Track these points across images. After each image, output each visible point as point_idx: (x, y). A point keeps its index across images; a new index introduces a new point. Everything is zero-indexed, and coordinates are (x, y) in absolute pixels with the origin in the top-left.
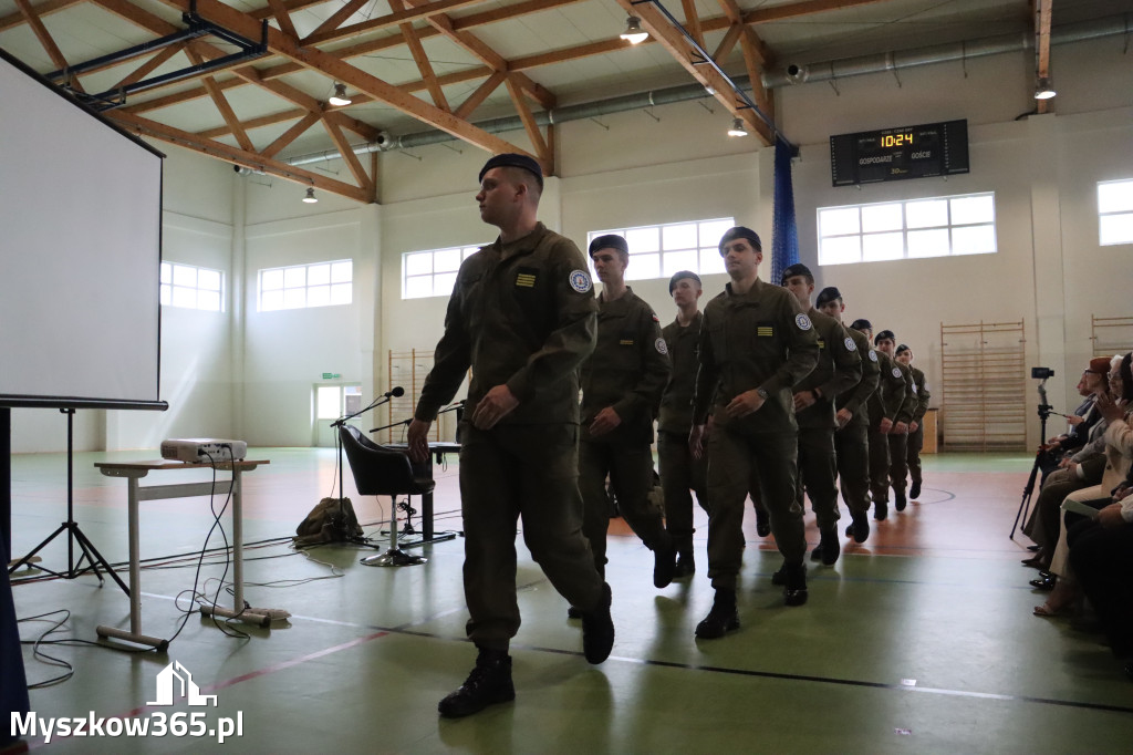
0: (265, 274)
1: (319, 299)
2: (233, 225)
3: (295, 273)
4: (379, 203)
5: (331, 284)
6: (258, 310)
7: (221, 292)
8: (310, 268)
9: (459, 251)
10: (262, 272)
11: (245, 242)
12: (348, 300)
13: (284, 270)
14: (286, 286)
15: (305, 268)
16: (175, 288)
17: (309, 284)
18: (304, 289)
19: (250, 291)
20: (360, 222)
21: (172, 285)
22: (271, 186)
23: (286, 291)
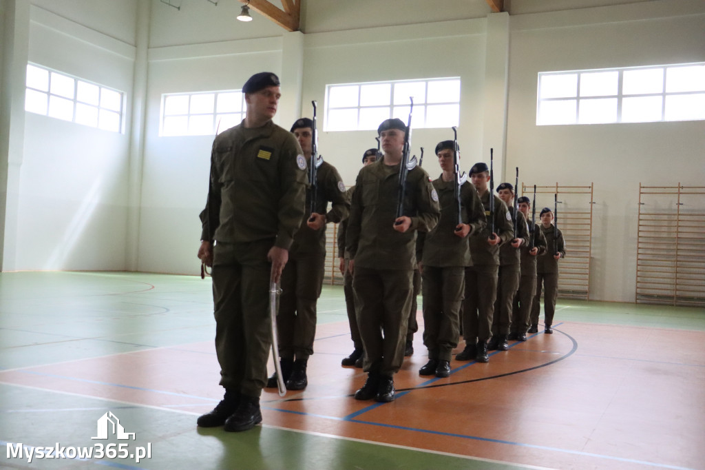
0: (168, 99)
2: (136, 46)
3: (203, 100)
4: (303, 32)
6: (160, 135)
7: (121, 115)
8: (219, 95)
9: (389, 86)
10: (165, 97)
11: (148, 66)
13: (190, 96)
14: (191, 112)
15: (213, 95)
16: (78, 104)
17: (218, 111)
18: (212, 116)
19: (151, 115)
20: (282, 50)
21: (75, 100)
22: (179, 8)
23: (192, 117)
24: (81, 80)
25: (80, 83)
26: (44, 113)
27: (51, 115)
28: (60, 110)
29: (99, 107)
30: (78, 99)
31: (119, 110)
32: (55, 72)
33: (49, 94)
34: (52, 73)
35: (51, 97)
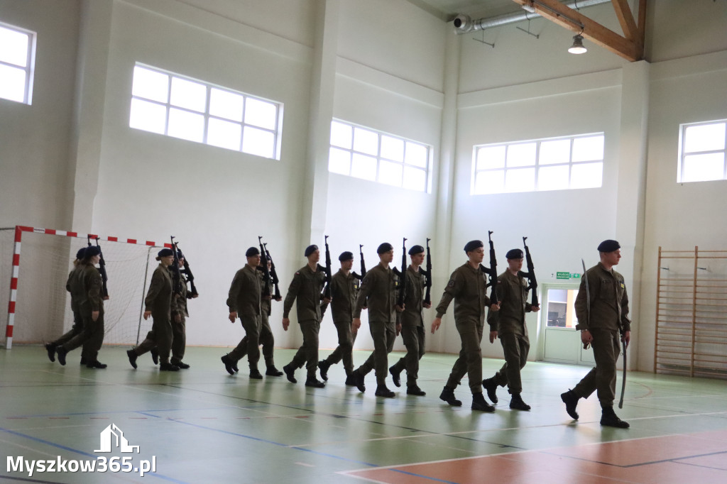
0: (480, 151)
1: (554, 181)
2: (444, 93)
3: (522, 151)
4: (649, 60)
5: (571, 164)
6: (472, 193)
7: (427, 171)
8: (542, 144)
10: (478, 149)
11: (457, 113)
12: (597, 183)
13: (507, 146)
14: (508, 166)
15: (535, 144)
16: (381, 161)
17: (540, 163)
18: (534, 169)
19: (461, 170)
20: (621, 86)
21: (378, 157)
22: (493, 45)
23: (509, 171)
24: (383, 134)
25: (383, 137)
26: (346, 173)
27: (353, 175)
28: (363, 169)
29: (403, 164)
30: (382, 156)
31: (424, 166)
32: (357, 127)
33: (352, 151)
34: (356, 129)
35: (354, 154)
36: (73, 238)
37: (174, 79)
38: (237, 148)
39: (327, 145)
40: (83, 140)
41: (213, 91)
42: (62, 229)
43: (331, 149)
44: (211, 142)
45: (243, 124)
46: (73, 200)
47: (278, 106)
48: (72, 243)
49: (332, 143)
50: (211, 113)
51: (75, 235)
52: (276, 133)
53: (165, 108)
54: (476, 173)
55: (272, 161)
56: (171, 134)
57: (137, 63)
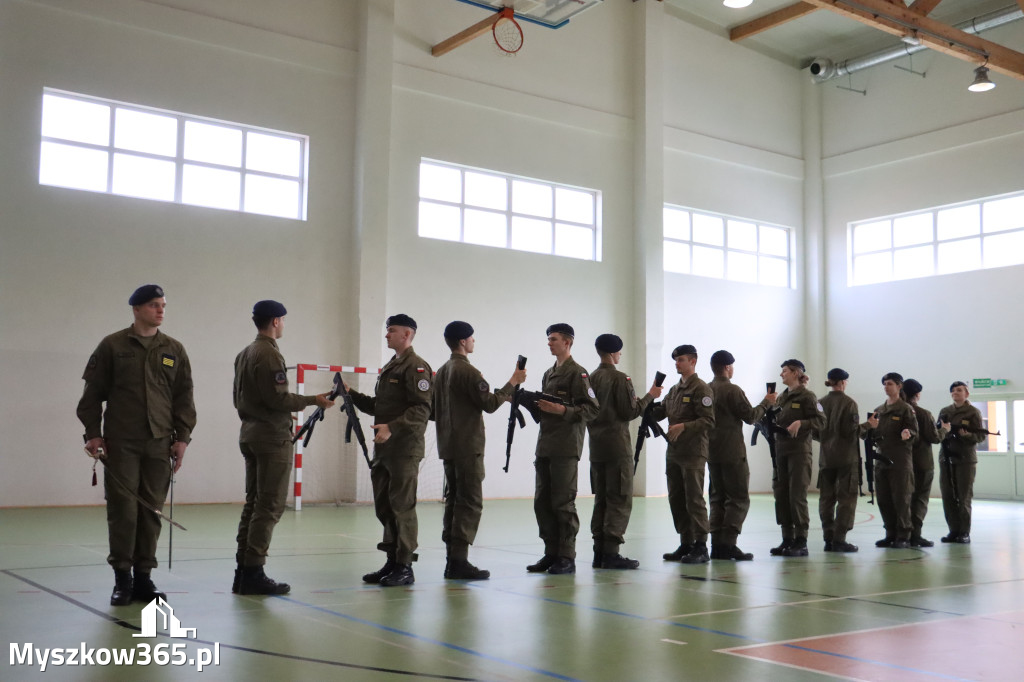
0: (857, 229)
1: (960, 260)
2: (803, 159)
3: (914, 224)
5: (982, 236)
6: (850, 285)
7: (789, 260)
8: (940, 214)
10: (853, 227)
11: (823, 184)
13: (893, 220)
14: (896, 245)
15: (931, 215)
16: (729, 253)
17: (939, 238)
18: (931, 247)
19: (834, 257)
21: (725, 248)
22: (865, 93)
23: (897, 252)
24: (730, 219)
25: (729, 222)
26: (685, 270)
27: (696, 272)
28: (706, 264)
29: (758, 254)
30: (730, 245)
31: (785, 254)
32: (696, 212)
33: (691, 243)
34: (694, 215)
35: (694, 247)
36: (361, 374)
37: (467, 174)
38: (548, 251)
39: (659, 238)
40: (366, 256)
41: (516, 184)
42: (348, 365)
43: (666, 243)
44: (517, 245)
45: (553, 221)
46: (358, 330)
47: (595, 195)
48: (360, 381)
49: (666, 234)
50: (514, 210)
51: (363, 370)
52: (595, 230)
53: (458, 209)
54: (853, 258)
55: (591, 263)
56: (467, 240)
57: (423, 158)
